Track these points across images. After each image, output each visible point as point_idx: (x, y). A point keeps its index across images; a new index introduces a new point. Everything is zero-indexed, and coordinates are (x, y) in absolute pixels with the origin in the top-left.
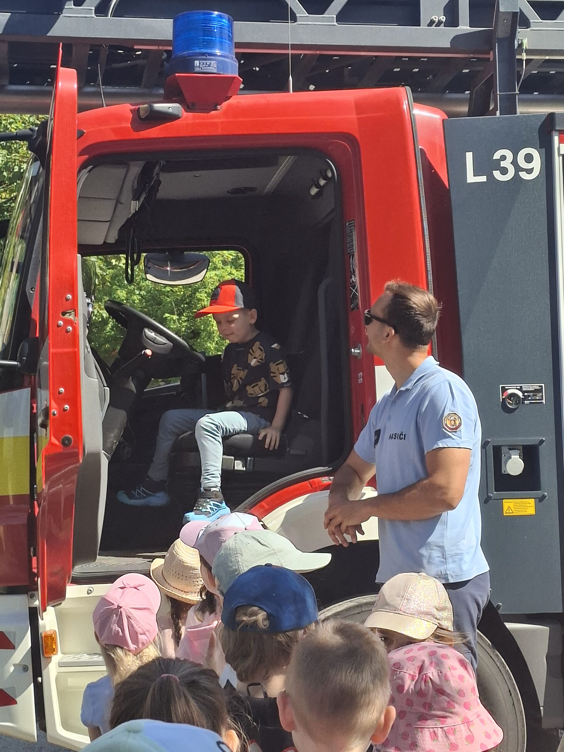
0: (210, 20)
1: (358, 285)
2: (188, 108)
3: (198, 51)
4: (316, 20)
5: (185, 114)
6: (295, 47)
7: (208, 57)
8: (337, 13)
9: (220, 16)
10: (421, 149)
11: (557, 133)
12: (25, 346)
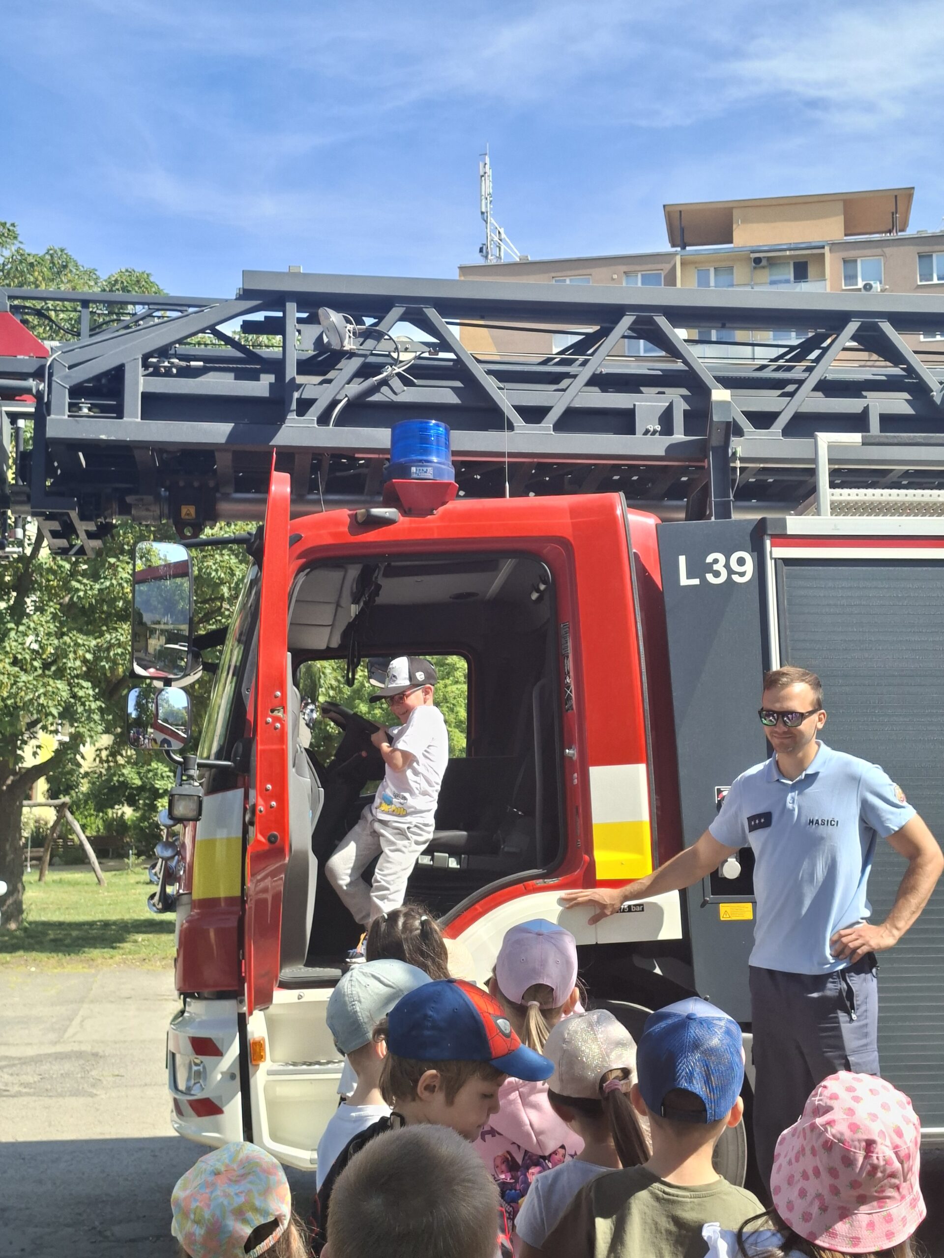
0: (427, 429)
1: (572, 687)
2: (405, 512)
3: (415, 458)
4: (533, 429)
5: (402, 518)
6: (511, 455)
7: (425, 464)
8: (553, 422)
9: (438, 425)
10: (635, 553)
11: (769, 537)
12: (239, 747)
